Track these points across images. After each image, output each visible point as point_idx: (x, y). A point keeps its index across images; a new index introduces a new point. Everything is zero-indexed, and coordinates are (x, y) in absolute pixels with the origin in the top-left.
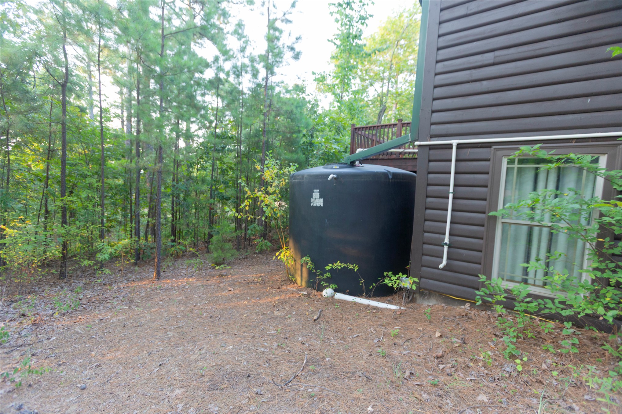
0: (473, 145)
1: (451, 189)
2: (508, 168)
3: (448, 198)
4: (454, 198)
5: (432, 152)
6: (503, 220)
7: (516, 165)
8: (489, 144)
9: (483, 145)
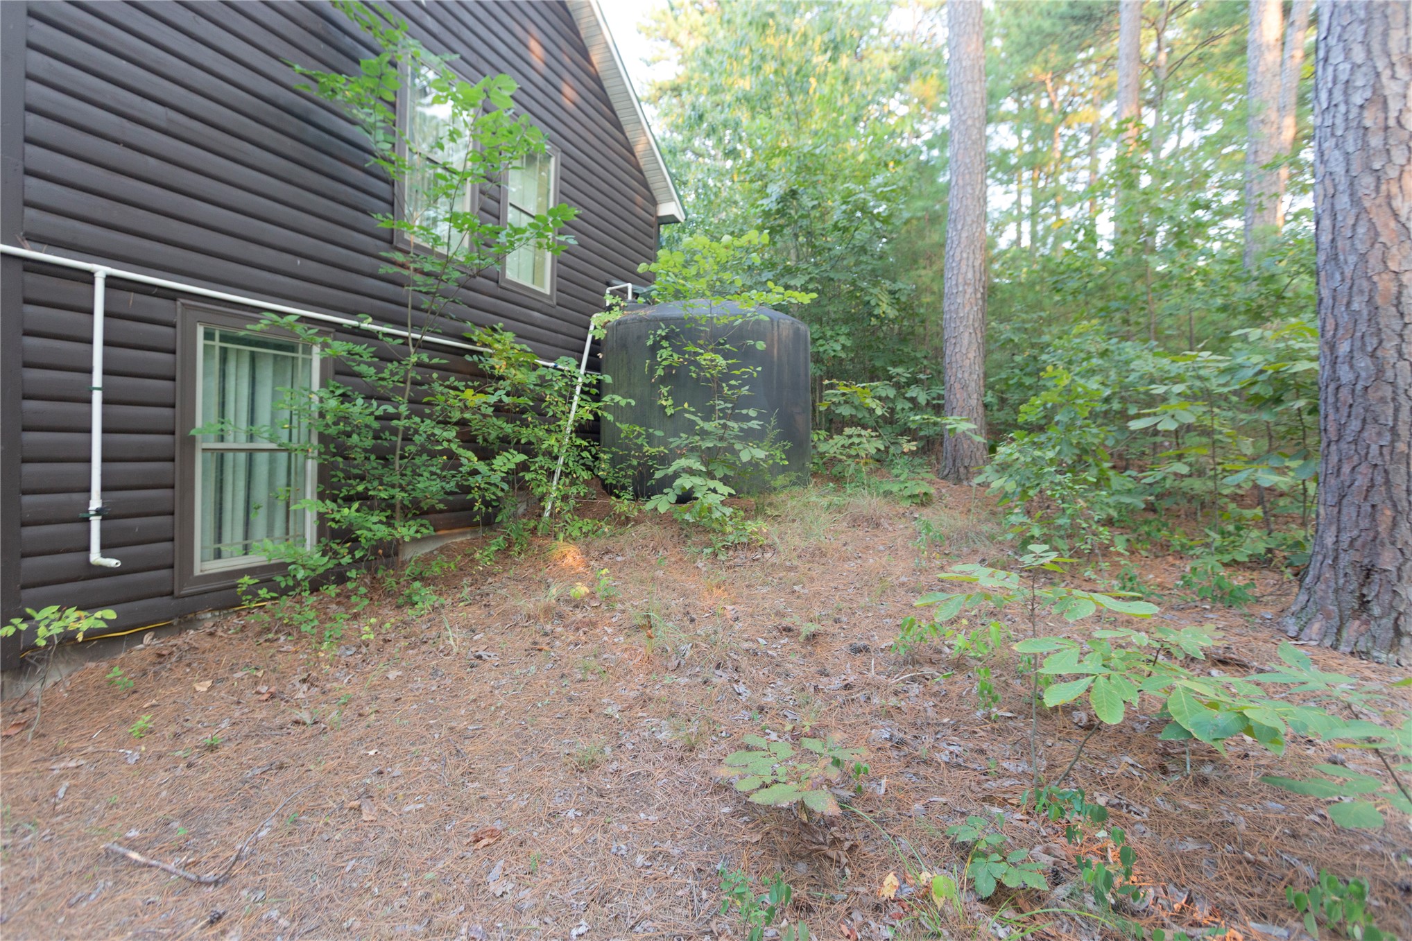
0: (144, 287)
1: (97, 379)
2: (205, 346)
3: (89, 401)
4: (105, 402)
5: (30, 278)
6: (206, 446)
7: (217, 343)
8: (172, 294)
9: (162, 291)
